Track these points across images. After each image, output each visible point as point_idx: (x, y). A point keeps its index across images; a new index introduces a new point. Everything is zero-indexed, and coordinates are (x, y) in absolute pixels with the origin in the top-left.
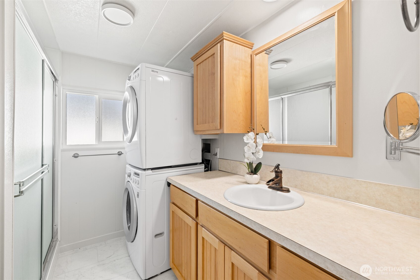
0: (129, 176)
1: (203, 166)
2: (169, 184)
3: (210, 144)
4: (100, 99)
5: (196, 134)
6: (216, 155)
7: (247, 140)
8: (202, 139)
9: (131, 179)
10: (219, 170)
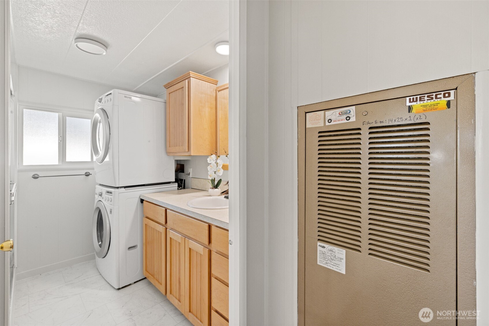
0: (101, 195)
1: (176, 185)
2: (142, 201)
3: (184, 165)
4: (64, 117)
5: (169, 156)
6: (189, 174)
7: (210, 160)
8: (175, 160)
9: (103, 198)
10: (192, 188)
